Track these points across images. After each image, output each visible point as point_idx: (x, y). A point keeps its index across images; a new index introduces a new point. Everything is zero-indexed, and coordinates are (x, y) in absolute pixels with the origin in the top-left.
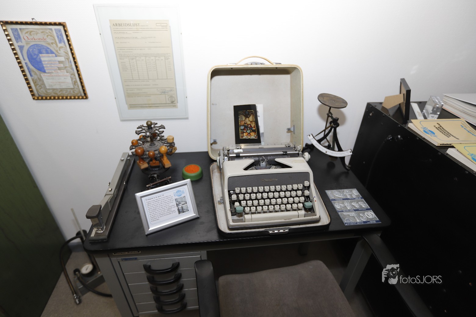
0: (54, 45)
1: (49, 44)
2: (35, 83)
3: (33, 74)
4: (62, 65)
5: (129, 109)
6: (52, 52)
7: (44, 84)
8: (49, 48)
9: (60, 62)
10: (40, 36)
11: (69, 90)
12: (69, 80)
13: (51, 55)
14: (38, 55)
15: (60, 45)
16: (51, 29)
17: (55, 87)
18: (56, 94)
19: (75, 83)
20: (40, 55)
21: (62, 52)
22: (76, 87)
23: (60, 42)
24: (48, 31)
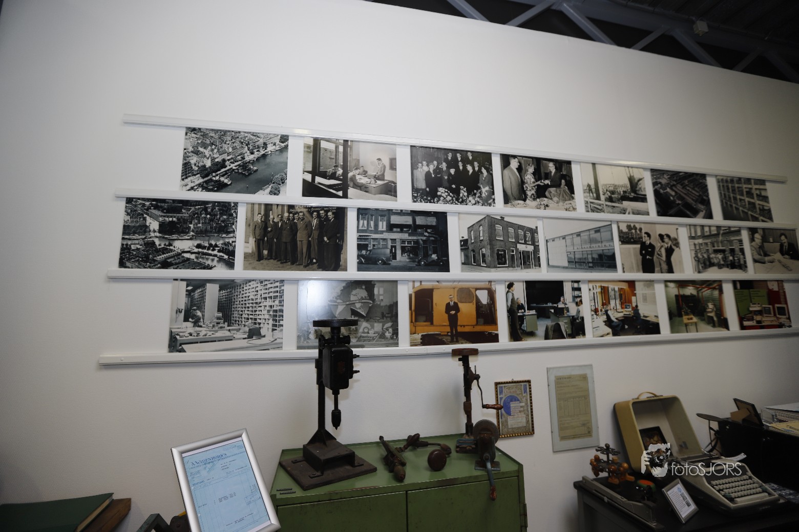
0: (521, 395)
1: (518, 395)
2: (502, 424)
3: (503, 417)
4: (522, 409)
5: (560, 441)
6: (518, 400)
7: (507, 425)
8: (516, 397)
9: (521, 407)
10: (514, 390)
11: (523, 428)
12: (524, 420)
13: (517, 402)
14: (509, 403)
15: (524, 395)
16: (521, 385)
17: (514, 427)
18: (514, 432)
19: (528, 422)
20: (511, 403)
21: (524, 400)
22: (528, 425)
23: (525, 393)
24: (519, 386)
